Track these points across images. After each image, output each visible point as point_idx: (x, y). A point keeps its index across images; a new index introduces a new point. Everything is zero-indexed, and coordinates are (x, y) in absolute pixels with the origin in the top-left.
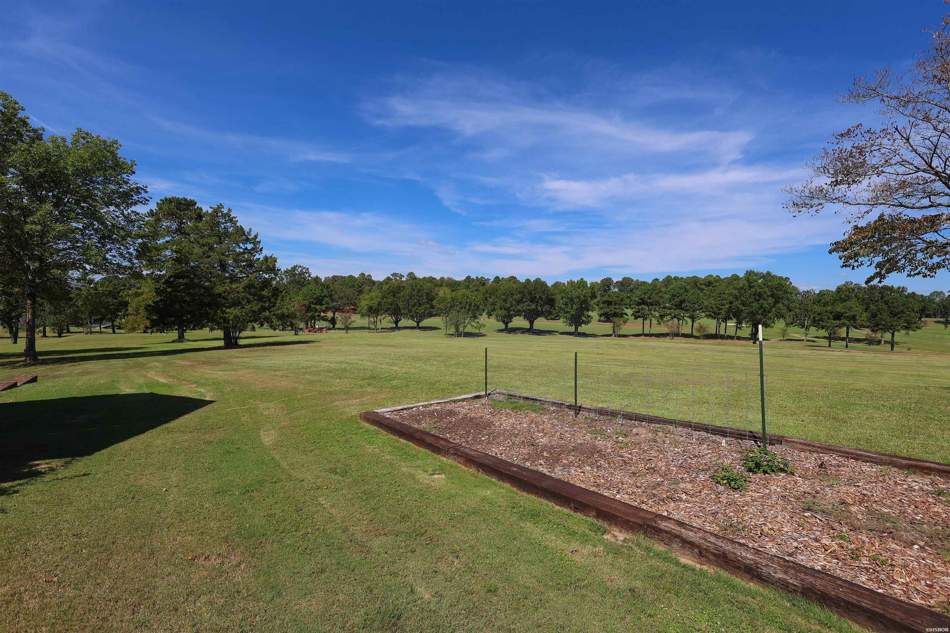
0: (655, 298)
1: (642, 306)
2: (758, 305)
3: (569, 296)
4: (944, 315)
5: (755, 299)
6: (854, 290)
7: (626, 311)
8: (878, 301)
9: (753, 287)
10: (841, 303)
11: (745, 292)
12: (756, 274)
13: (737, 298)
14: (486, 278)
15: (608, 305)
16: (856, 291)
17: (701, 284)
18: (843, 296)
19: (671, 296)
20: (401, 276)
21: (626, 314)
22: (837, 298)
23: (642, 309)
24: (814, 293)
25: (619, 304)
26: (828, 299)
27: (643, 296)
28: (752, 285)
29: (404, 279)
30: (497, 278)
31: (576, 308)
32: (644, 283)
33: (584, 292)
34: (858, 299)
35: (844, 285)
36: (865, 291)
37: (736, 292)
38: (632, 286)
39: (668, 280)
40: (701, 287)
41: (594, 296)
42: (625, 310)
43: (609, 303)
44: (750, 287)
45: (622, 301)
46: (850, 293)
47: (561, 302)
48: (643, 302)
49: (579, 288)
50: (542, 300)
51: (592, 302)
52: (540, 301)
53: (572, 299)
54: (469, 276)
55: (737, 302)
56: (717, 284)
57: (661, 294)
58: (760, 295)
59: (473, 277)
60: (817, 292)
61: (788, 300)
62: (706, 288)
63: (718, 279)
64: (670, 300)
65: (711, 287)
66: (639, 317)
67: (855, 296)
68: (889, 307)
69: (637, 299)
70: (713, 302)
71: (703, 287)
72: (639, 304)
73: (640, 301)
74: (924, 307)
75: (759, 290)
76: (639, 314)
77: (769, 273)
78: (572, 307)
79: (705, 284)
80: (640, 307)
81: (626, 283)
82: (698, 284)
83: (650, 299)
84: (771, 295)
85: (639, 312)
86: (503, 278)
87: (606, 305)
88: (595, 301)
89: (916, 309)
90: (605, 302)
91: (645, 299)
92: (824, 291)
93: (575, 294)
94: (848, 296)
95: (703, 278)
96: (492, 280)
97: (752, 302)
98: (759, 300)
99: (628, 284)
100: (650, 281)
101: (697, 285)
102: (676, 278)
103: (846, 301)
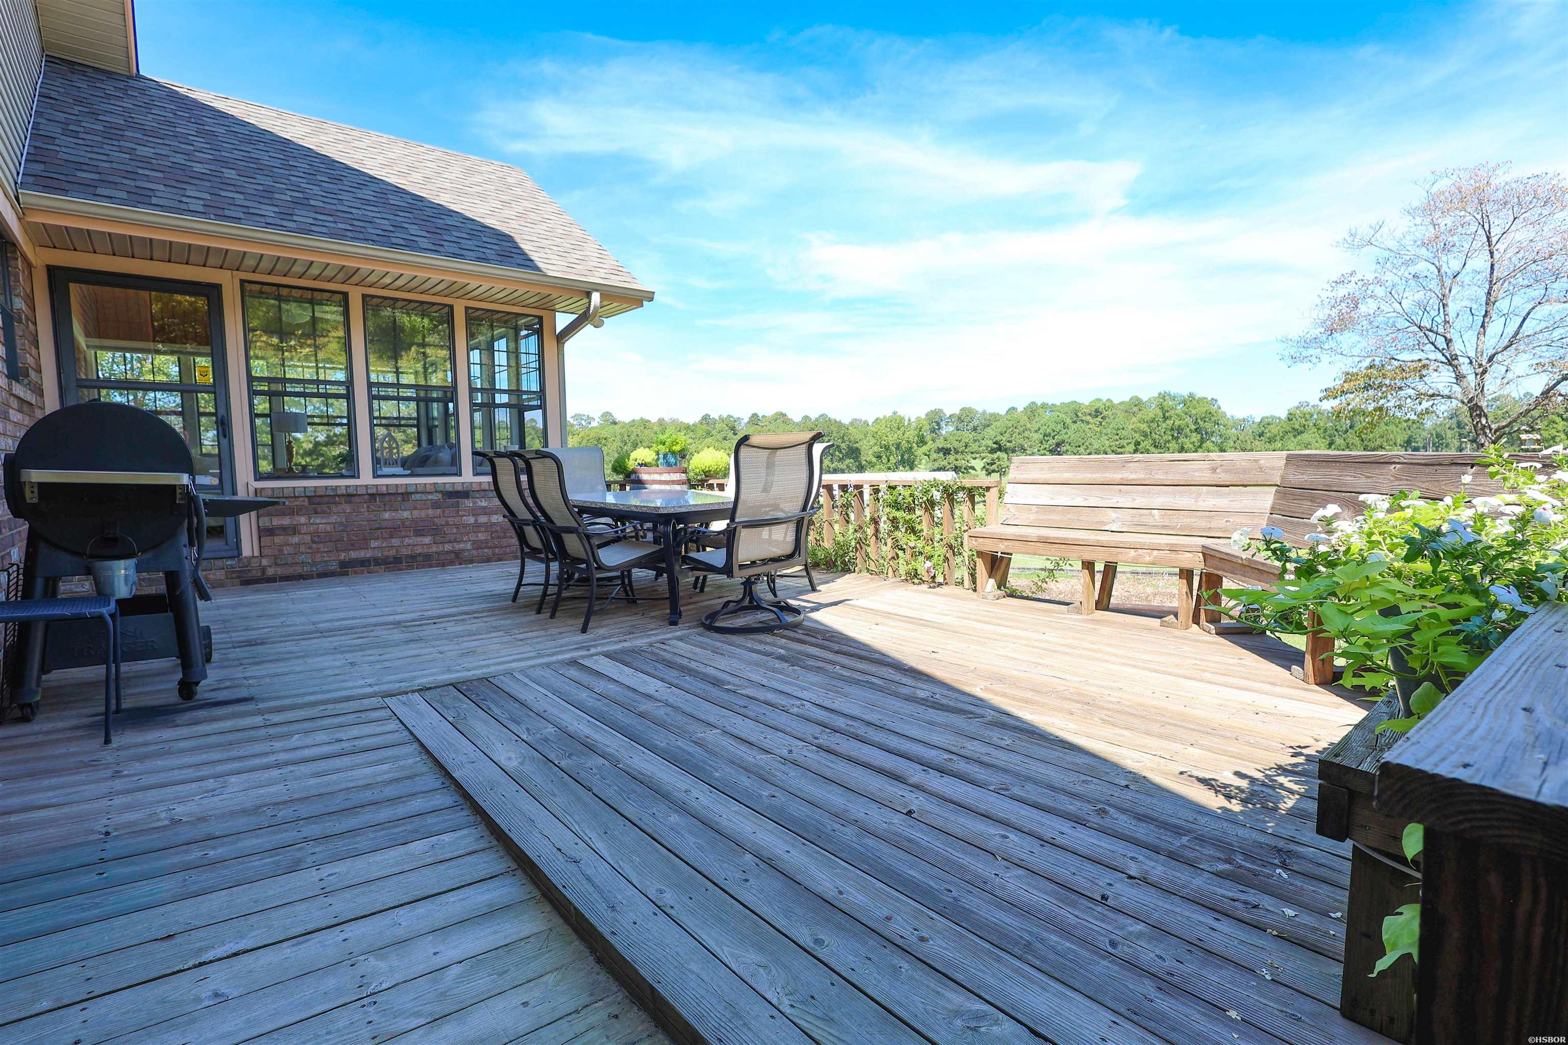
0: (1018, 440)
1: (999, 453)
2: (1176, 446)
3: (883, 442)
4: (1437, 447)
5: (1173, 436)
6: (1312, 416)
7: (973, 463)
8: (1347, 431)
9: (1170, 418)
10: (1295, 436)
11: (1158, 426)
12: (1174, 398)
13: (1145, 435)
14: (736, 416)
15: (944, 454)
16: (1315, 416)
17: (1085, 414)
18: (1297, 426)
19: (1041, 436)
20: (590, 419)
21: (973, 468)
22: (1288, 429)
23: (998, 458)
24: (1253, 422)
25: (962, 452)
26: (1275, 430)
27: (999, 438)
28: (1167, 414)
29: (594, 424)
30: (755, 415)
31: (894, 461)
32: (995, 417)
33: (906, 436)
34: (1318, 429)
35: (1298, 408)
36: (1328, 417)
37: (1144, 427)
38: (976, 422)
39: (1033, 410)
40: (1084, 418)
41: (922, 442)
42: (973, 461)
43: (946, 452)
44: (1165, 418)
45: (966, 446)
46: (1306, 420)
47: (870, 453)
48: (999, 447)
49: (899, 429)
50: (840, 452)
51: (920, 452)
52: (837, 453)
53: (887, 448)
54: (707, 415)
55: (1146, 442)
56: (1109, 413)
57: (1026, 434)
58: (1180, 430)
59: (714, 415)
60: (1258, 420)
61: (1221, 436)
62: (1091, 420)
63: (1110, 405)
64: (1041, 443)
65: (1099, 419)
66: (994, 471)
67: (1315, 425)
68: (1362, 440)
69: (990, 443)
70: (1107, 442)
71: (1088, 418)
72: (993, 451)
73: (995, 446)
74: (1410, 437)
75: (1177, 423)
76: (994, 467)
77: (1191, 396)
78: (889, 460)
79: (1090, 415)
80: (995, 456)
81: (964, 418)
82: (1080, 414)
83: (1009, 442)
84: (1196, 430)
85: (992, 464)
86: (763, 416)
87: (941, 455)
88: (925, 449)
89: (1399, 442)
90: (939, 450)
91: (1003, 443)
92: (1267, 417)
93: (892, 439)
94: (1304, 426)
95: (1087, 403)
96: (746, 420)
97: (1169, 441)
98: (1177, 438)
99: (969, 418)
100: (1003, 412)
101: (1077, 416)
102: (1044, 406)
103: (1302, 432)
